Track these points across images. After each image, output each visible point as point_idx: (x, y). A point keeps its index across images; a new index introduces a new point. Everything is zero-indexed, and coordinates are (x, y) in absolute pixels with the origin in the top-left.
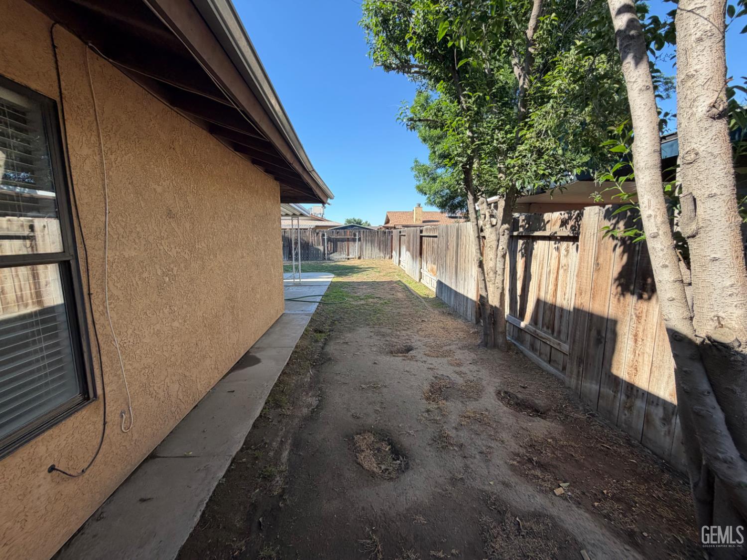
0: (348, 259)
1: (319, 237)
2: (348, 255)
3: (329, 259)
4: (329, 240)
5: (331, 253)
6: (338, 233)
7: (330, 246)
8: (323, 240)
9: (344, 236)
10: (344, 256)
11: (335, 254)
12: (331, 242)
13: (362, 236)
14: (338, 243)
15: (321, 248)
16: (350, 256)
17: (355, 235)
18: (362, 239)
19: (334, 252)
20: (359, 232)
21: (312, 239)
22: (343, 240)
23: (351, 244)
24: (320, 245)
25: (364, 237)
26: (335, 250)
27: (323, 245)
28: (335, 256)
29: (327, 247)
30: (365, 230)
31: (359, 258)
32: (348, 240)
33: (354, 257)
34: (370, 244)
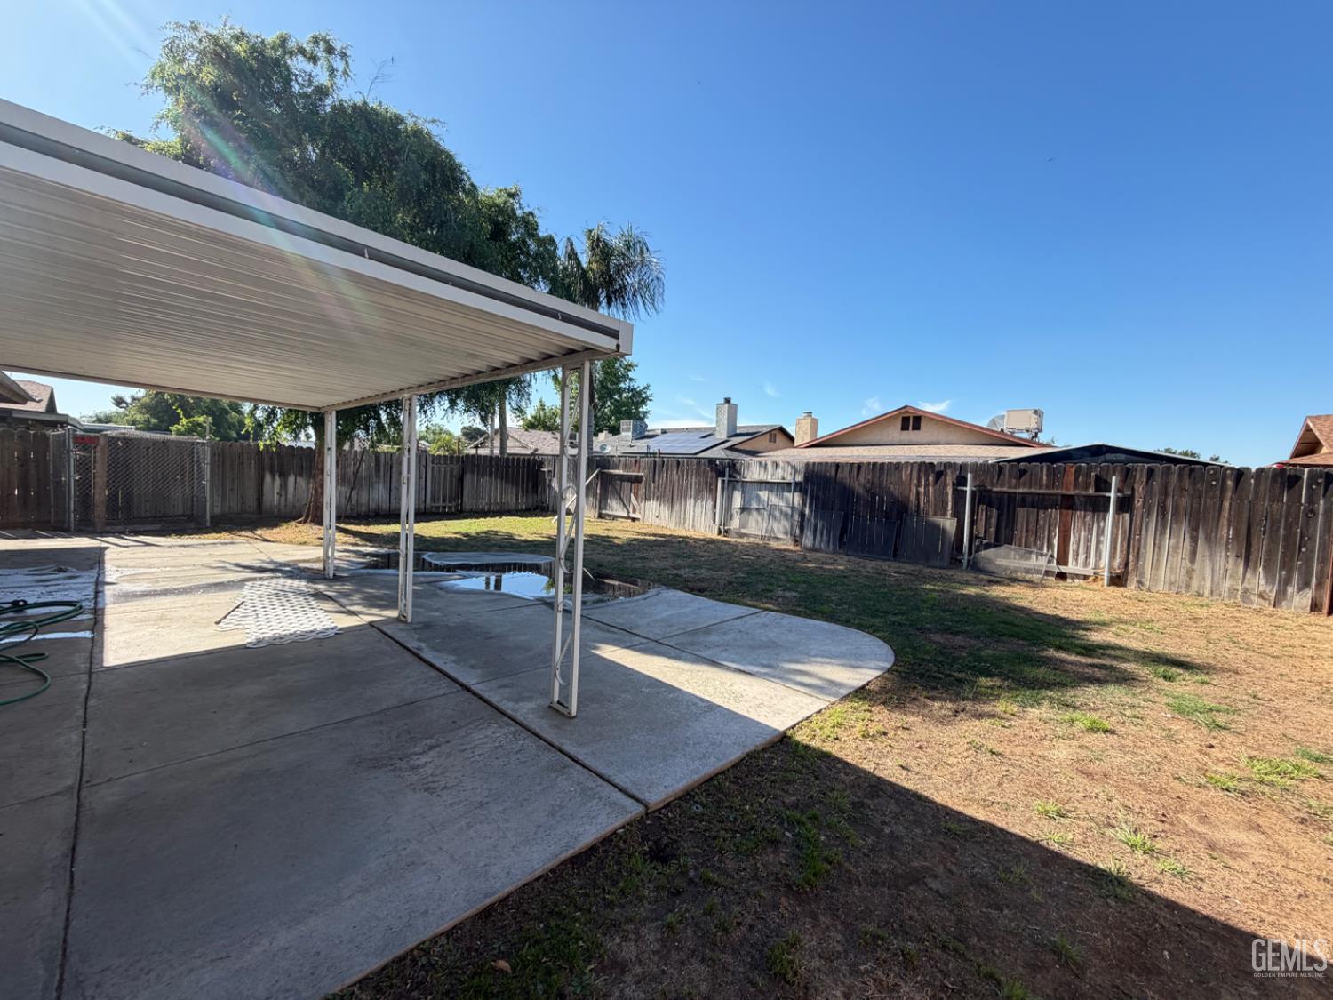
0: (1062, 576)
1: (945, 485)
2: (1062, 560)
3: (975, 567)
4: (981, 497)
5: (988, 546)
6: (1023, 473)
7: (988, 520)
8: (959, 497)
9: (1051, 485)
10: (1042, 563)
11: (1003, 550)
12: (990, 505)
13: (1140, 489)
14: (1022, 513)
15: (949, 524)
16: (1071, 568)
17: (1103, 485)
18: (1138, 502)
19: (997, 543)
20: (1127, 475)
21: (920, 493)
22: (1041, 503)
23: (1079, 518)
24: (944, 515)
25: (1149, 494)
26: (1003, 537)
27: (958, 514)
28: (1004, 558)
29: (973, 523)
30: (1159, 467)
31: (1118, 580)
32: (1068, 504)
33: (1089, 571)
34: (1183, 528)
